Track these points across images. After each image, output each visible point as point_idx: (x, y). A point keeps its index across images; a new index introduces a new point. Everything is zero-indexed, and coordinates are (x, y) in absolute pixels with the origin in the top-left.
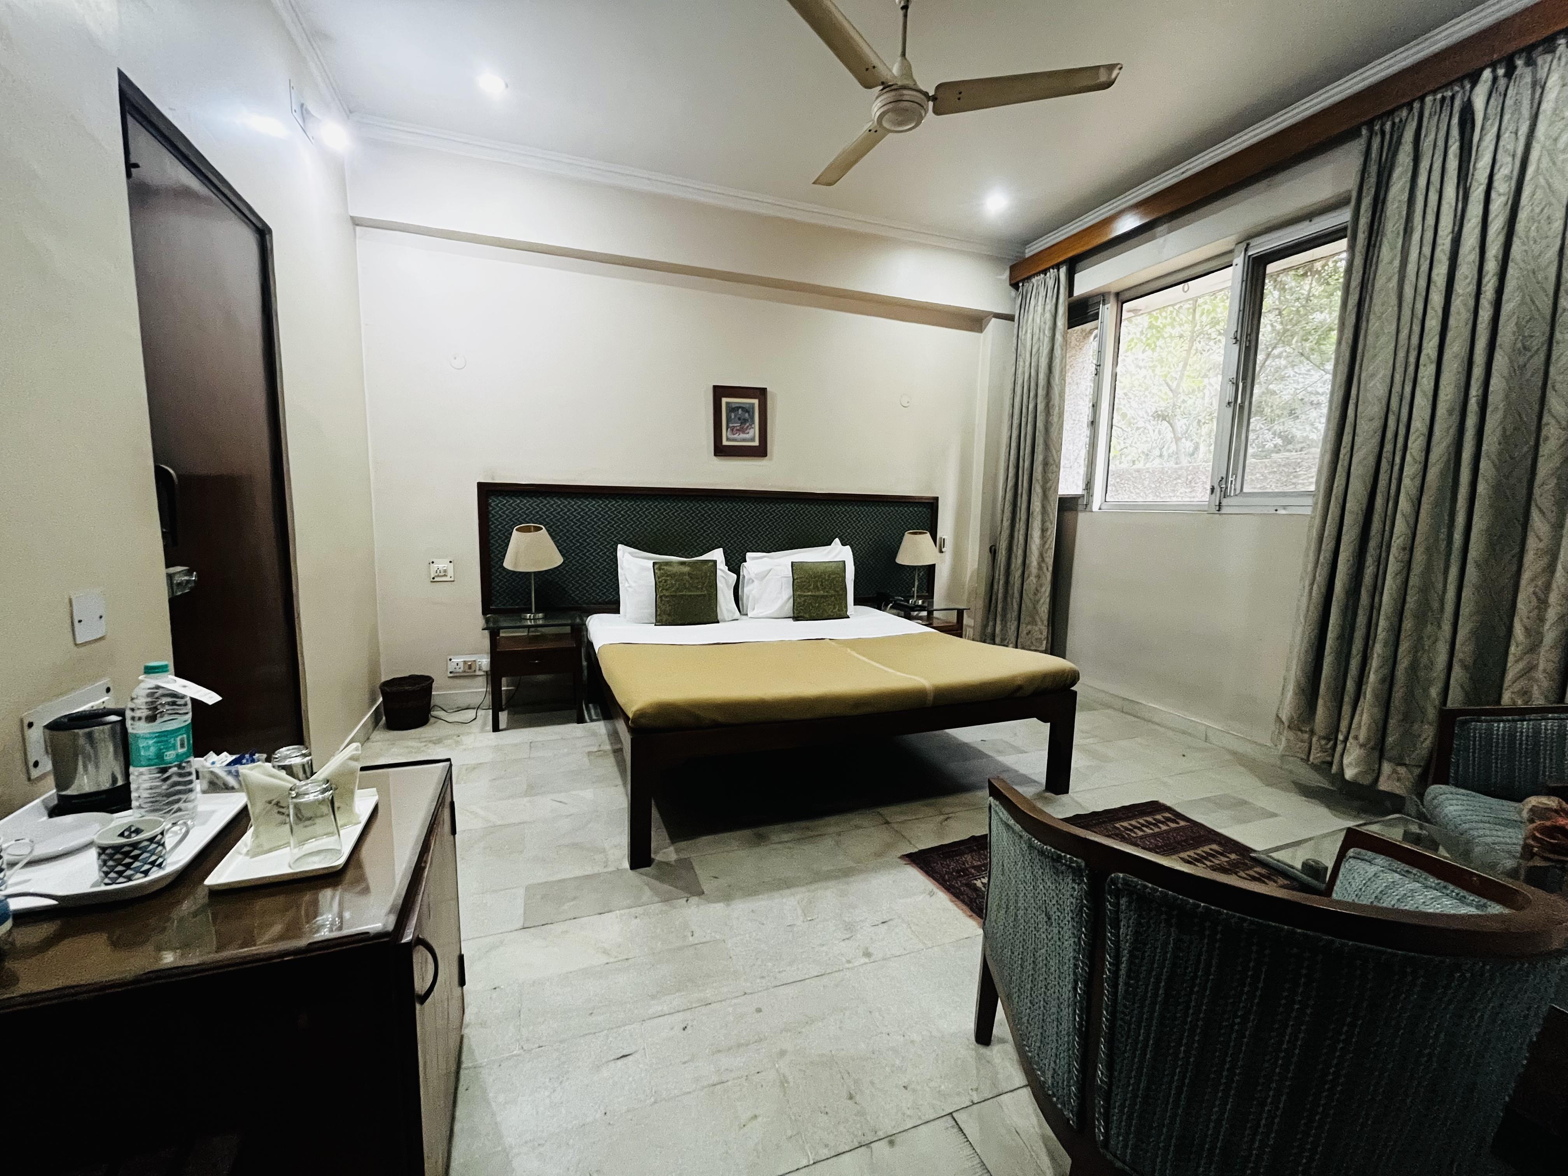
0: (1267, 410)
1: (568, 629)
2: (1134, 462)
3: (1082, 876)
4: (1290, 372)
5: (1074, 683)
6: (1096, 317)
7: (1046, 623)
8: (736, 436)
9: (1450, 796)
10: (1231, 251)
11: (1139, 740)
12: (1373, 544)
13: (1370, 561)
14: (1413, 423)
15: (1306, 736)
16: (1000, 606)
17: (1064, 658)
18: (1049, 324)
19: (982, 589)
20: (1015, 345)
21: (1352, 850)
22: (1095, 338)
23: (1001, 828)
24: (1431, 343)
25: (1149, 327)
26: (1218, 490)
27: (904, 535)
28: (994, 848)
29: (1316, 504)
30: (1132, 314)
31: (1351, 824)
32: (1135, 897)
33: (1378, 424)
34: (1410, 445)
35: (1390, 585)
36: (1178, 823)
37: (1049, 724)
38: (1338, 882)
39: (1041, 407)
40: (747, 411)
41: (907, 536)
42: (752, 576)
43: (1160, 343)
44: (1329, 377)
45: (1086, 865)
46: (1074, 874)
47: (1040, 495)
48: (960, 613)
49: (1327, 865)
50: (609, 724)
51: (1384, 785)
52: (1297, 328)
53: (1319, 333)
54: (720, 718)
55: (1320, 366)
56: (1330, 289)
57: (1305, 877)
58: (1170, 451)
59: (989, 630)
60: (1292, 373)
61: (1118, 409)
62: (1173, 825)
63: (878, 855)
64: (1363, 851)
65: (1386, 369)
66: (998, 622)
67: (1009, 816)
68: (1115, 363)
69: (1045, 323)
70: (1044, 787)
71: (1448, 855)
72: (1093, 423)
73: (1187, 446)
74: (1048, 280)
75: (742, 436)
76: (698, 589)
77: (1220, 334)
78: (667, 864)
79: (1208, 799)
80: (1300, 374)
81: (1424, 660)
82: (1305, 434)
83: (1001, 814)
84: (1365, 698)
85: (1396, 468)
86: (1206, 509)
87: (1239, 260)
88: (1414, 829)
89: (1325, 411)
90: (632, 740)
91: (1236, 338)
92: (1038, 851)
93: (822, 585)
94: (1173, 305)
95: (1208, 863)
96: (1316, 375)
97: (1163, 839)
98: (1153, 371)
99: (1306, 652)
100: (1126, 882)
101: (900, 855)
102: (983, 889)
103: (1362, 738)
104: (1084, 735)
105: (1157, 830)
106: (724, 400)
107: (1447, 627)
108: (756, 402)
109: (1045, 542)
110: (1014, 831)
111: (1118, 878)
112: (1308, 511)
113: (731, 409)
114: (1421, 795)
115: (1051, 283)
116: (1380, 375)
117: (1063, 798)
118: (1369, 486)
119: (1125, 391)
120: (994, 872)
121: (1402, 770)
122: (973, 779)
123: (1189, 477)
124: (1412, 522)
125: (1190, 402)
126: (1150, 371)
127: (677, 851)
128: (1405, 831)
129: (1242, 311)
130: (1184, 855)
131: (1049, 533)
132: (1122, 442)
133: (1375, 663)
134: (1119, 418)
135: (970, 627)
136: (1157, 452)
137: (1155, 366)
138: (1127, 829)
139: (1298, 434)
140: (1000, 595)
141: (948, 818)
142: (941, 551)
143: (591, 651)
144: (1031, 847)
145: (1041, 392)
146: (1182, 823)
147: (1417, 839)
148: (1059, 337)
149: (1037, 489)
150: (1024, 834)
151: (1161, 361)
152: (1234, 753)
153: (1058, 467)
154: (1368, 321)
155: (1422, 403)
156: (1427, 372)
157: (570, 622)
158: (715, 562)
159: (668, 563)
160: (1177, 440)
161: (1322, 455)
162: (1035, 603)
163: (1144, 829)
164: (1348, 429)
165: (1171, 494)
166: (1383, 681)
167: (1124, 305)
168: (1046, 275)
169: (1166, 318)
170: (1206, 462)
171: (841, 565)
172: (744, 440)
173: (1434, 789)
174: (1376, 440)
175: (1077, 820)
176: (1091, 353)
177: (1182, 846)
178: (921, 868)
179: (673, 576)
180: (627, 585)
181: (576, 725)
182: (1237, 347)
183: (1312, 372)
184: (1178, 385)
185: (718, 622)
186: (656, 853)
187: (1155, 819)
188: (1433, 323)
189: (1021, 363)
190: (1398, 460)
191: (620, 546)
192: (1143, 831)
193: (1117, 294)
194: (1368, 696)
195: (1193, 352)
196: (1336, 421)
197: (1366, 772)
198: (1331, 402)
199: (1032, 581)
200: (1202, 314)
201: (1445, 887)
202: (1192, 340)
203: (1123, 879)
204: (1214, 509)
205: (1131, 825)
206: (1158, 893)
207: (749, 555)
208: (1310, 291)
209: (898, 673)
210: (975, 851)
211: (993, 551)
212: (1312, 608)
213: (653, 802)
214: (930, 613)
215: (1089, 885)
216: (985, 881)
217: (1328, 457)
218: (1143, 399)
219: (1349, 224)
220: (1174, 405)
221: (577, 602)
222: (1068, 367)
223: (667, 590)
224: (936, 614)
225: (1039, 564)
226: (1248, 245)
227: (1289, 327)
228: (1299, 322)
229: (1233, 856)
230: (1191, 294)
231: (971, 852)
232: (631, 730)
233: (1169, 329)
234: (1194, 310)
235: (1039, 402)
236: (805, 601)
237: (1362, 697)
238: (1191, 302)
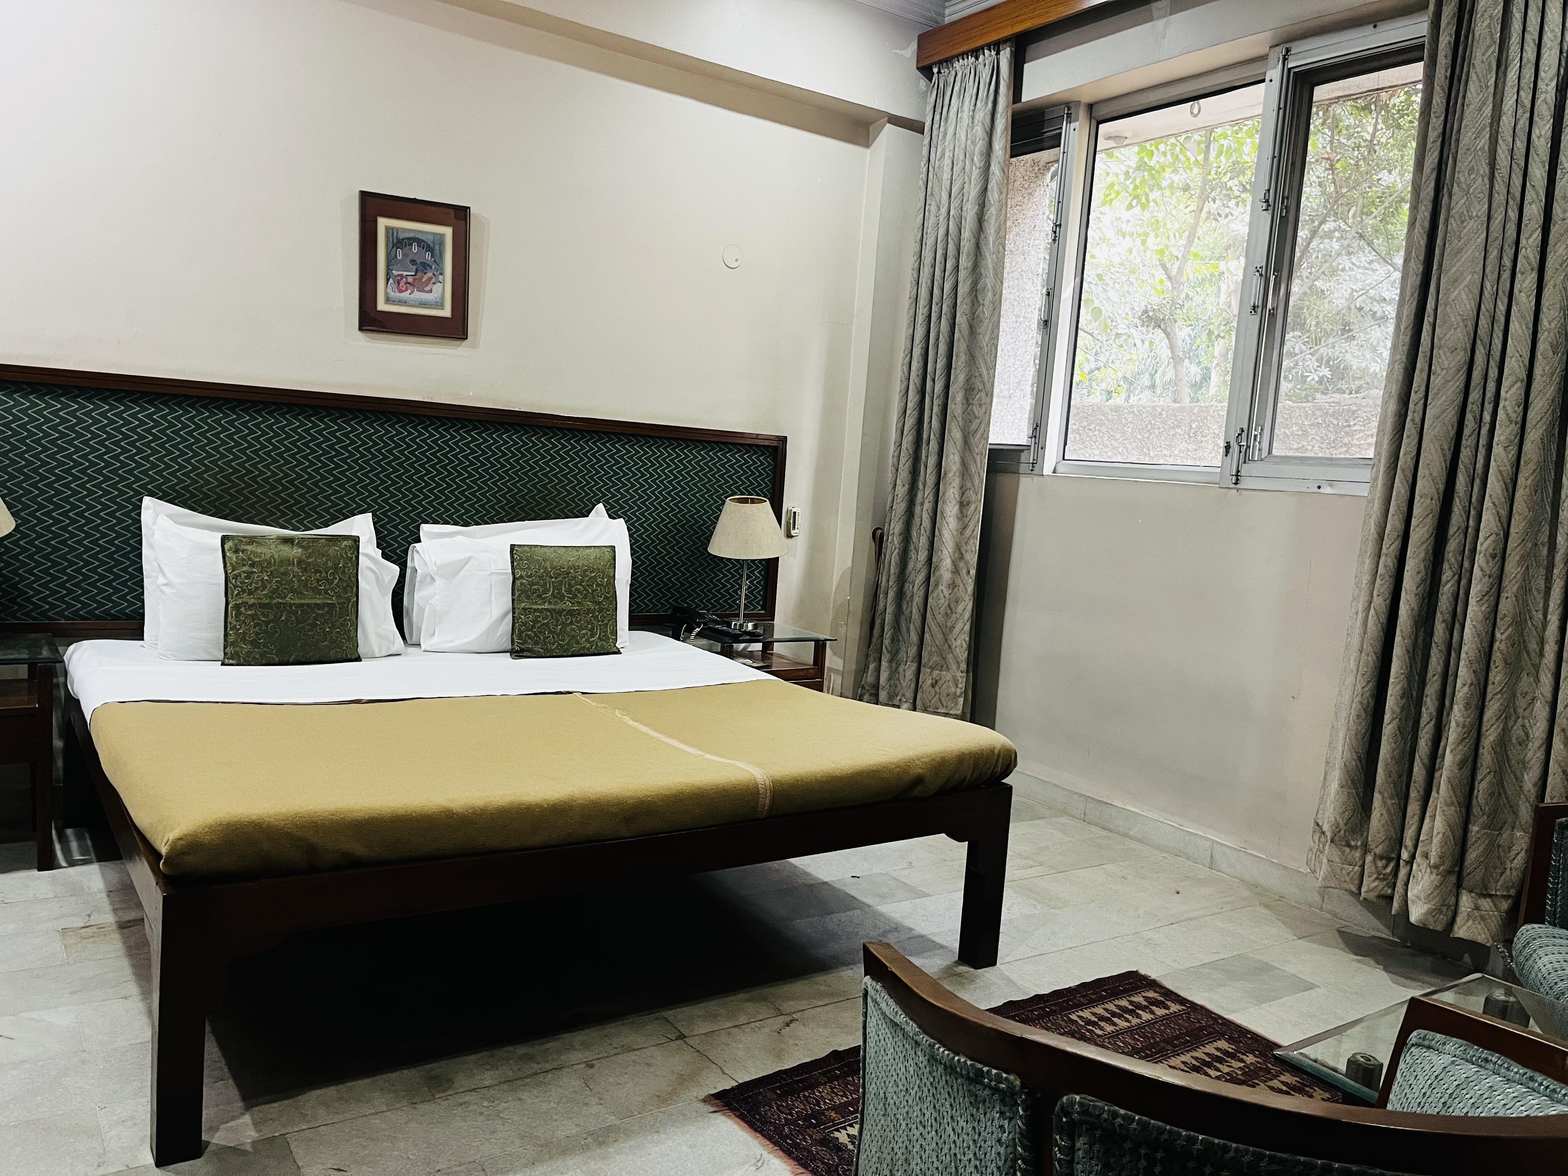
0: (1311, 322)
1: (23, 671)
2: (1109, 393)
3: (1016, 1104)
4: (1344, 261)
5: (1007, 772)
6: (1055, 142)
7: (963, 666)
8: (405, 295)
9: (1545, 941)
10: (1263, 58)
11: (1109, 867)
12: (1452, 546)
13: (1447, 574)
14: (1507, 360)
15: (1357, 854)
16: (888, 635)
17: (993, 729)
18: (980, 145)
19: (858, 605)
20: (924, 176)
21: (1415, 1033)
22: (1052, 178)
23: (885, 1031)
24: (1531, 240)
25: (1138, 168)
26: (1235, 448)
27: (724, 503)
28: (871, 1066)
29: (1375, 479)
30: (1111, 144)
31: (1417, 993)
32: (1098, 1133)
33: (1462, 357)
34: (1503, 393)
35: (1475, 611)
36: (1167, 1008)
37: (966, 844)
38: (1395, 1087)
39: (963, 289)
40: (429, 249)
41: (730, 507)
42: (432, 569)
43: (1154, 195)
44: (1398, 275)
45: (1023, 1086)
46: (1003, 1102)
47: (959, 443)
48: (820, 646)
49: (1381, 1061)
50: (111, 867)
51: (1462, 931)
52: (1356, 194)
53: (1386, 204)
54: (360, 850)
55: (1385, 260)
56: (1400, 134)
57: (1352, 1083)
58: (1167, 378)
59: (870, 678)
60: (1348, 265)
61: (1087, 301)
62: (1160, 1012)
63: (664, 1099)
64: (1430, 1034)
65: (1473, 273)
66: (884, 664)
67: (897, 1009)
68: (1086, 224)
69: (973, 142)
70: (956, 958)
71: (1540, 1032)
72: (1047, 324)
73: (1192, 373)
74: (980, 67)
75: (418, 295)
76: (318, 592)
77: (1245, 190)
78: (235, 1151)
79: (1212, 965)
80: (1359, 267)
81: (1517, 732)
82: (1364, 365)
83: (883, 1005)
84: (1438, 792)
85: (1485, 430)
86: (1217, 479)
87: (1274, 74)
88: (1499, 995)
89: (1391, 328)
90: (167, 903)
91: (1267, 201)
92: (945, 1068)
93: (569, 591)
94: (1176, 135)
95: (1214, 1073)
96: (1381, 270)
97: (1144, 1036)
98: (1144, 242)
99: (1358, 717)
100: (1085, 1110)
101: (703, 1094)
102: (850, 1147)
103: (1434, 858)
104: (1024, 862)
105: (1135, 1021)
106: (383, 223)
107: (1546, 679)
108: (447, 232)
109: (965, 528)
110: (905, 1035)
111: (1072, 1103)
112: (1363, 491)
113: (397, 242)
114: (1509, 942)
115: (985, 74)
116: (1466, 282)
117: (987, 973)
118: (1449, 456)
119: (1099, 271)
120: (870, 1110)
121: (1486, 904)
122: (834, 948)
123: (1194, 426)
124: (1504, 513)
125: (1198, 299)
126: (1138, 242)
127: (256, 1124)
128: (1487, 999)
129: (1277, 158)
130: (1176, 1061)
131: (973, 507)
132: (1092, 359)
133: (1453, 734)
134: (1089, 318)
135: (836, 671)
136: (1146, 380)
137: (1147, 234)
138: (1089, 1022)
139: (1355, 363)
140: (888, 617)
141: (791, 1021)
142: (789, 536)
143: (74, 716)
144: (933, 1059)
145: (965, 262)
146: (1175, 1008)
147: (1503, 1011)
148: (995, 168)
149: (954, 433)
150: (924, 1039)
151: (1156, 225)
152: (1253, 886)
153: (990, 395)
154: (1450, 196)
155: (1519, 329)
156: (1526, 282)
157: (25, 656)
158: (356, 540)
159: (252, 540)
160: (1176, 360)
161: (1385, 403)
162: (947, 632)
163: (1116, 1020)
164: (1421, 363)
165: (1165, 452)
166: (1462, 764)
167: (1100, 126)
168: (977, 58)
169: (1164, 154)
170: (1220, 402)
171: (608, 556)
172: (423, 304)
173: (1528, 931)
174: (1458, 383)
175: (1010, 1009)
176: (1047, 202)
177: (1175, 1046)
178: (742, 1117)
179: (265, 565)
180: (161, 580)
181: (35, 872)
182: (1268, 216)
183: (1375, 265)
184: (1180, 269)
185: (358, 659)
186: (214, 1129)
187: (1131, 1003)
188: (1534, 210)
189: (933, 208)
190: (1487, 417)
191: (147, 501)
192: (1115, 1024)
193: (1091, 107)
194: (1443, 787)
195: (1204, 215)
196: (1406, 348)
197: (1440, 911)
198: (1399, 317)
199: (941, 594)
200: (1220, 153)
201: (1532, 1079)
202: (1204, 198)
203: (1081, 1104)
204: (1230, 481)
205: (1094, 1014)
206: (1134, 1125)
207: (426, 529)
208: (1373, 135)
209: (708, 756)
210: (837, 1078)
211: (878, 538)
212: (1367, 647)
213: (208, 1029)
214: (768, 646)
215: (1029, 1120)
216: (854, 1131)
217: (1393, 406)
218: (1126, 288)
219: (1426, 39)
220: (1174, 303)
221: (44, 614)
222: (1009, 223)
223: (250, 593)
224: (777, 648)
225: (954, 563)
226: (1288, 50)
227: (1344, 190)
228: (1358, 183)
229: (1250, 1059)
230: (1203, 120)
231: (830, 1081)
232: (165, 880)
233: (1167, 174)
234: (1208, 147)
235: (960, 279)
236: (535, 621)
237: (1434, 789)
238: (1203, 132)
